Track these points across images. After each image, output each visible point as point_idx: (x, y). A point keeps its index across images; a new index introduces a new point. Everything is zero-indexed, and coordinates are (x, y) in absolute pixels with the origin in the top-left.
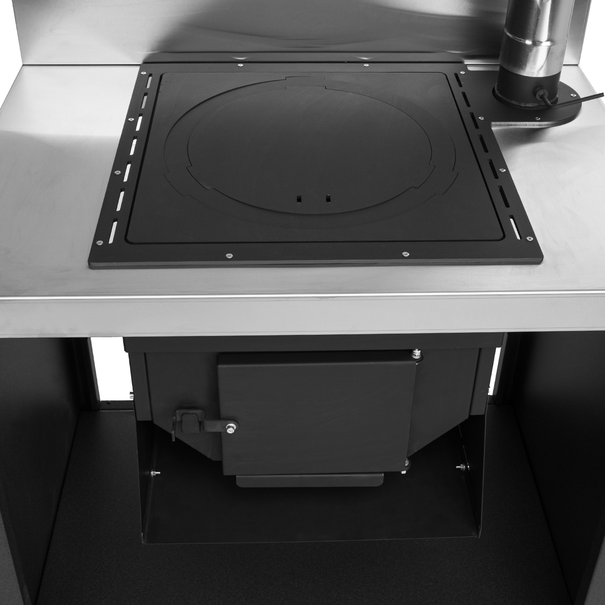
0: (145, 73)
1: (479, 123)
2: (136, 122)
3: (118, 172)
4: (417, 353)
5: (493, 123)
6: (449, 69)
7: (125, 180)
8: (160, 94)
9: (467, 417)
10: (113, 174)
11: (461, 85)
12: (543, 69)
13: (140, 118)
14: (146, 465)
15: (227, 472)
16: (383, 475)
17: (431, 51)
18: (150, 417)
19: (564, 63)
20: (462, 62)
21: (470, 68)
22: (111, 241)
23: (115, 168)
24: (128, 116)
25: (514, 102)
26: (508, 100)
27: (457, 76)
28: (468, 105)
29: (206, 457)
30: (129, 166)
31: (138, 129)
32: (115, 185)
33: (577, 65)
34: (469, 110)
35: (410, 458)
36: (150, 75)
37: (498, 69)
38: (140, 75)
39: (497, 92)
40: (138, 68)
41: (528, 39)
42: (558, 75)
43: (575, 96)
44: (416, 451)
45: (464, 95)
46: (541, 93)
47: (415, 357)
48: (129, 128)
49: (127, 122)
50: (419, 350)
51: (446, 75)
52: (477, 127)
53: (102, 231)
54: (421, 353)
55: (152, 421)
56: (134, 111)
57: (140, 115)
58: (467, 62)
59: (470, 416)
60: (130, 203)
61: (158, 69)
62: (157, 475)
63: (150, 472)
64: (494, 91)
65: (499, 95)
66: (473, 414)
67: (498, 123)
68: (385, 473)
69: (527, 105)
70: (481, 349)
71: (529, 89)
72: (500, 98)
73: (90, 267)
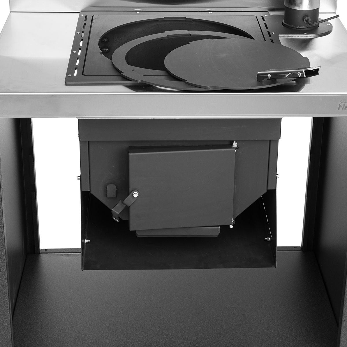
0: (83, 15)
1: (271, 35)
2: (81, 34)
3: (74, 52)
4: (235, 145)
5: (279, 35)
6: (258, 14)
7: (79, 55)
8: (93, 23)
9: (266, 191)
10: (72, 52)
11: (264, 21)
15: (132, 229)
16: (219, 227)
17: (248, 7)
18: (89, 188)
20: (267, 12)
21: (271, 14)
22: (75, 75)
23: (73, 50)
25: (293, 26)
26: (289, 25)
27: (262, 17)
28: (267, 28)
30: (80, 50)
31: (83, 37)
32: (74, 57)
33: (335, 13)
34: (267, 30)
35: (235, 219)
38: (80, 16)
42: (318, 9)
43: (329, 24)
44: (238, 214)
45: (265, 24)
46: (306, 18)
47: (234, 147)
48: (77, 36)
49: (76, 34)
50: (236, 142)
51: (256, 17)
54: (237, 144)
55: (90, 192)
57: (83, 32)
58: (270, 12)
59: (267, 190)
62: (88, 242)
63: (85, 240)
64: (283, 23)
65: (285, 23)
66: (269, 189)
67: (282, 35)
68: (221, 226)
69: (300, 27)
70: (270, 141)
71: (300, 17)
72: (286, 25)
73: (66, 84)
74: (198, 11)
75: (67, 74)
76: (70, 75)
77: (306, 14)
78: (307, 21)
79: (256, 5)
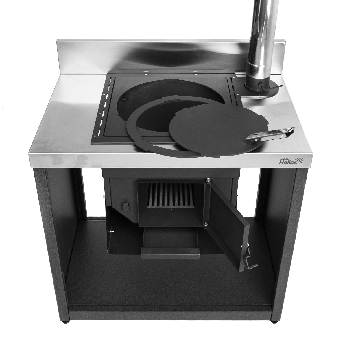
0: (109, 77)
1: (236, 97)
2: (106, 96)
3: (100, 113)
5: (242, 97)
6: (228, 76)
7: (103, 116)
8: (115, 85)
10: (98, 114)
11: (232, 82)
12: (262, 76)
13: (107, 94)
14: (109, 229)
17: (222, 68)
19: (271, 74)
20: (235, 73)
21: (237, 76)
22: (99, 136)
23: (99, 112)
24: (103, 93)
25: (251, 89)
26: (249, 88)
27: (231, 79)
28: (234, 90)
29: (131, 222)
30: (104, 111)
31: (107, 98)
32: (99, 118)
33: (281, 75)
34: (234, 92)
36: (111, 78)
37: (245, 76)
38: (107, 78)
39: (245, 85)
40: (106, 75)
41: (256, 64)
42: (269, 78)
43: (277, 86)
45: (233, 86)
46: (261, 85)
47: (208, 181)
48: (103, 98)
49: (103, 96)
50: (209, 178)
51: (227, 79)
52: (235, 98)
53: (95, 132)
54: (210, 180)
55: (111, 206)
56: (105, 91)
57: (107, 93)
58: (236, 73)
60: (105, 124)
61: (114, 76)
62: (113, 232)
63: (110, 231)
65: (246, 86)
67: (244, 97)
69: (256, 90)
70: (233, 178)
71: (257, 83)
72: (247, 87)
73: (92, 144)
74: (187, 73)
75: (93, 135)
76: (95, 136)
77: (260, 81)
78: (261, 86)
79: (228, 67)
